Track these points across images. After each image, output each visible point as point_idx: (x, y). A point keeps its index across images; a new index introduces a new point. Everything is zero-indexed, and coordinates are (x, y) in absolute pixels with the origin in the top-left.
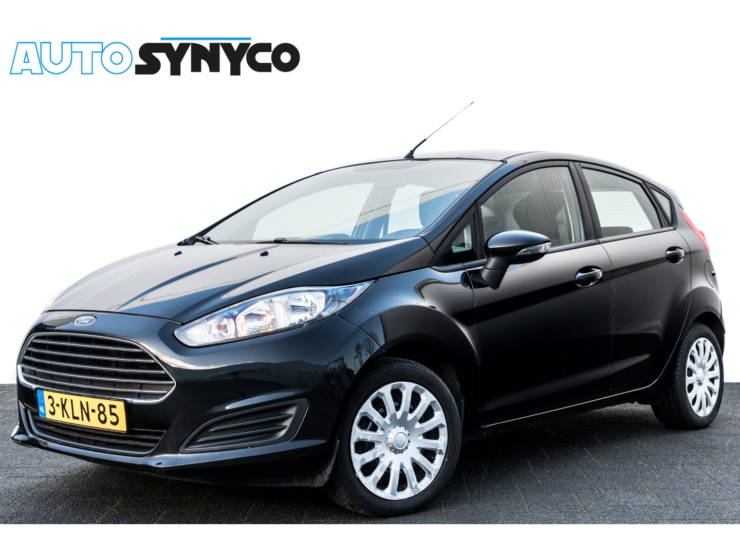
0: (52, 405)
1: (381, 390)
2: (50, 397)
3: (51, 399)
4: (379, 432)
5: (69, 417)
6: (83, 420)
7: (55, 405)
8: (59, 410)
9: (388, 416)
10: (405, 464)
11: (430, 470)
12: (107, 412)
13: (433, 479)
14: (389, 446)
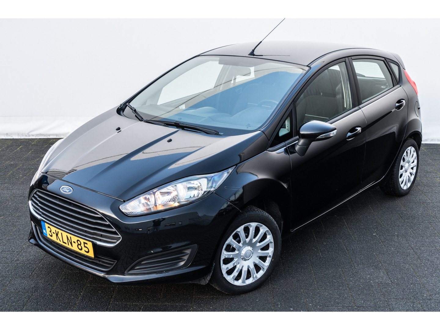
0: (50, 231)
1: (238, 230)
2: (49, 227)
3: (49, 228)
4: (237, 252)
5: (60, 241)
6: (68, 245)
7: (52, 232)
8: (54, 235)
9: (242, 242)
10: (250, 266)
11: (264, 267)
12: (82, 245)
13: (265, 271)
14: (242, 257)
